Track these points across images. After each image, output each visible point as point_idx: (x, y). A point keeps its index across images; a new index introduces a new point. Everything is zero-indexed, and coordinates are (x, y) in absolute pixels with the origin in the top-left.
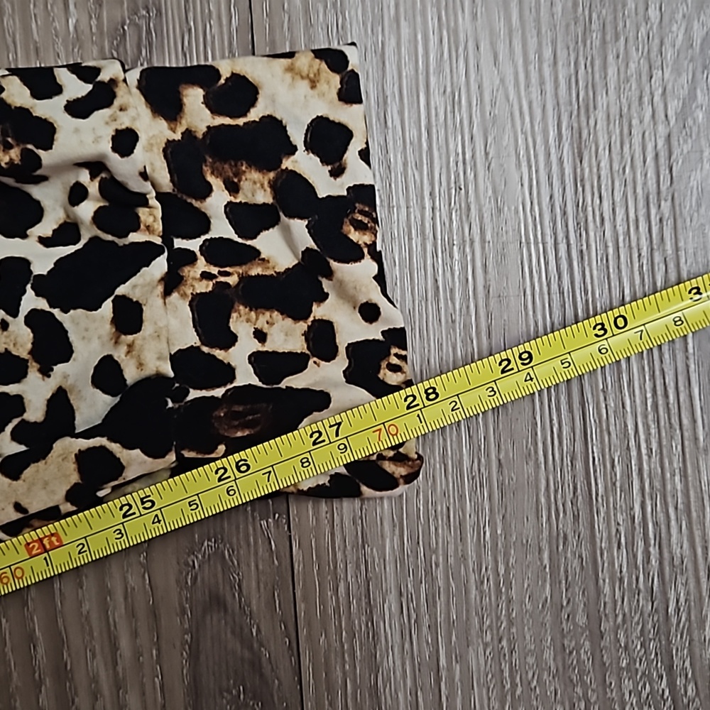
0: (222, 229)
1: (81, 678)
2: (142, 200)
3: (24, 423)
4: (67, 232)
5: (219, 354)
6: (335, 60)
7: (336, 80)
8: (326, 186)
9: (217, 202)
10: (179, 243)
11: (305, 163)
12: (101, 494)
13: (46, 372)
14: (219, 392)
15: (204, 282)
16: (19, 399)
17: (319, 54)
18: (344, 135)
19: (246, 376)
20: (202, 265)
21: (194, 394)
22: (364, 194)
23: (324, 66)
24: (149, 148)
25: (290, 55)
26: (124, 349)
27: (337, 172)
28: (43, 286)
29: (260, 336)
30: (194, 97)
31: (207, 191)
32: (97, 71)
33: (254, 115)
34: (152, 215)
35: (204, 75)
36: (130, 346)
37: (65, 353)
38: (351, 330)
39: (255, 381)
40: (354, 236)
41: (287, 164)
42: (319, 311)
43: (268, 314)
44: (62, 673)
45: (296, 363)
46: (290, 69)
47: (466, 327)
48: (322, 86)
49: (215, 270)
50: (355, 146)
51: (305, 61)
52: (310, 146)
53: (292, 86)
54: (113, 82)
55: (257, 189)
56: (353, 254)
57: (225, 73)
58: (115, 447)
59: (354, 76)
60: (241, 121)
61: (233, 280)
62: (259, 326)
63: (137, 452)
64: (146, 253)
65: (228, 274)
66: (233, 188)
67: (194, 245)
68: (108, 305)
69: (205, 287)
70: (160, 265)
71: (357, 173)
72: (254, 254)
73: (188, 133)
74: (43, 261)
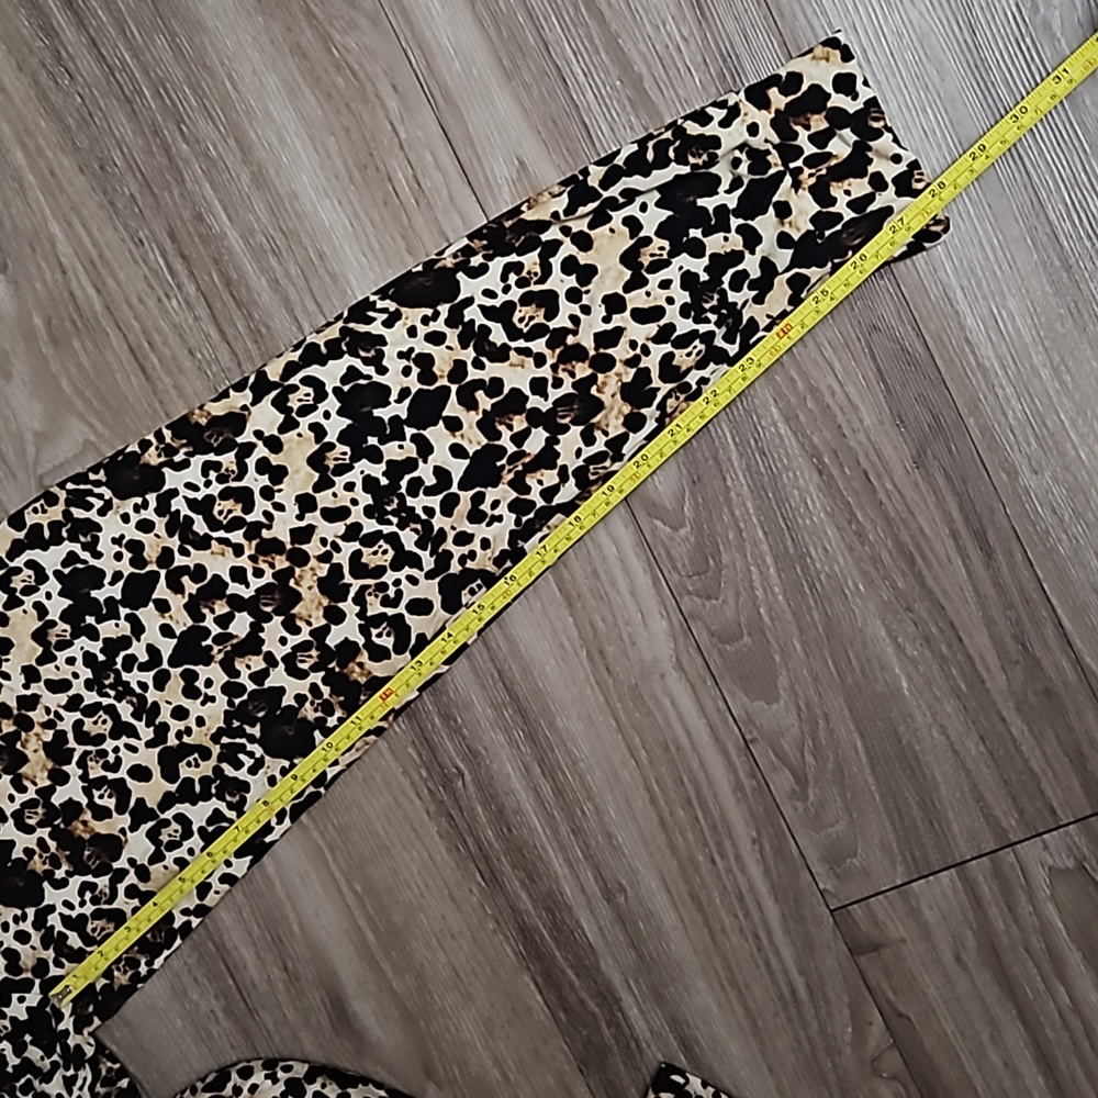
0: (810, 149)
1: (823, 388)
2: (768, 152)
3: (752, 281)
4: (736, 183)
5: (832, 209)
6: (832, 43)
8: (852, 106)
9: (803, 139)
11: (838, 100)
12: (803, 296)
13: (753, 252)
14: (839, 227)
16: (745, 271)
17: (825, 43)
18: (851, 78)
19: (849, 215)
21: (827, 233)
22: (872, 103)
26: (787, 226)
27: (855, 98)
28: (737, 213)
29: (848, 193)
30: (773, 93)
31: (796, 135)
32: (726, 101)
34: (774, 158)
35: (774, 80)
36: (790, 223)
37: (759, 240)
38: (890, 171)
39: (854, 215)
42: (871, 169)
44: (813, 390)
45: (870, 198)
47: (948, 145)
49: (813, 171)
50: (859, 81)
52: (837, 90)
54: (737, 104)
56: (878, 134)
57: (784, 75)
58: (803, 271)
59: (846, 46)
60: (799, 94)
63: (814, 268)
64: (779, 177)
68: (771, 209)
69: (813, 180)
70: (788, 180)
71: (865, 94)
73: (777, 111)
74: (732, 201)
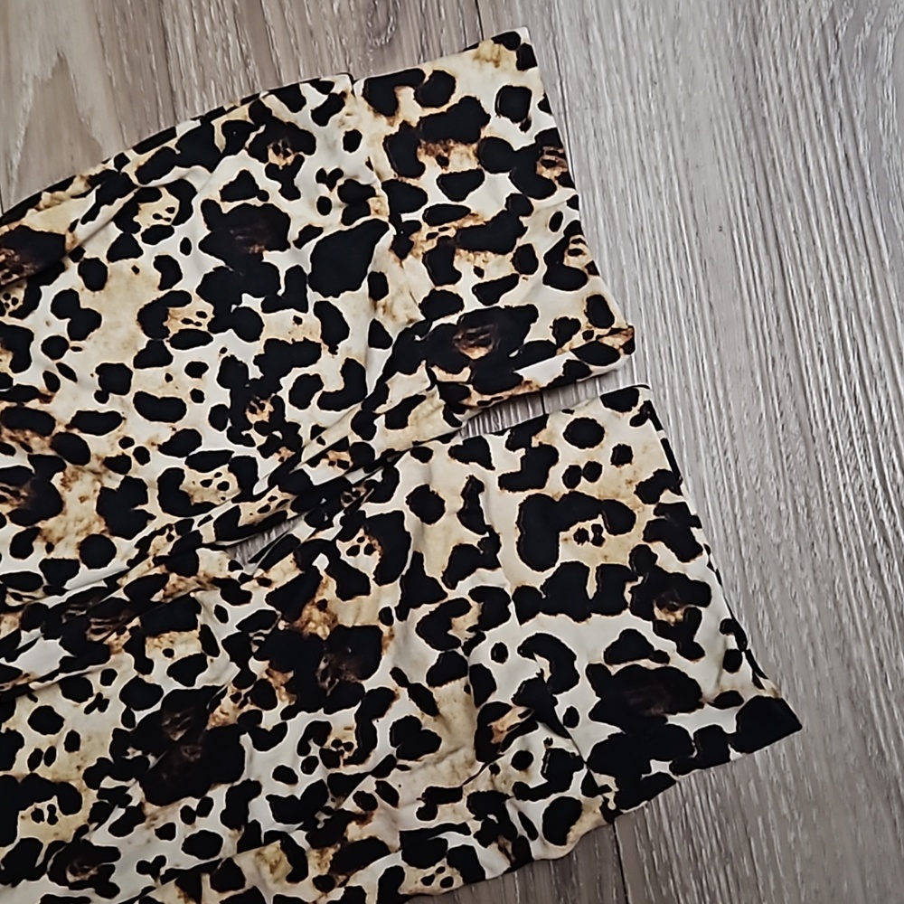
5: (449, 288)
7: (513, 56)
9: (430, 177)
10: (405, 217)
13: (334, 350)
14: (453, 319)
15: (430, 241)
19: (472, 303)
20: (426, 229)
22: (549, 137)
23: (503, 47)
24: (372, 143)
25: (475, 46)
26: (381, 310)
27: (525, 126)
29: (479, 271)
30: (406, 96)
33: (455, 99)
34: (380, 202)
36: (385, 306)
39: (479, 306)
40: (547, 174)
41: (485, 133)
43: (483, 254)
46: (477, 57)
48: (503, 63)
49: (436, 229)
51: (487, 47)
52: (501, 111)
53: (481, 69)
55: (463, 159)
57: (428, 72)
61: (451, 233)
62: (477, 265)
65: (446, 229)
66: (443, 162)
67: (417, 216)
72: (465, 212)
73: (405, 125)
